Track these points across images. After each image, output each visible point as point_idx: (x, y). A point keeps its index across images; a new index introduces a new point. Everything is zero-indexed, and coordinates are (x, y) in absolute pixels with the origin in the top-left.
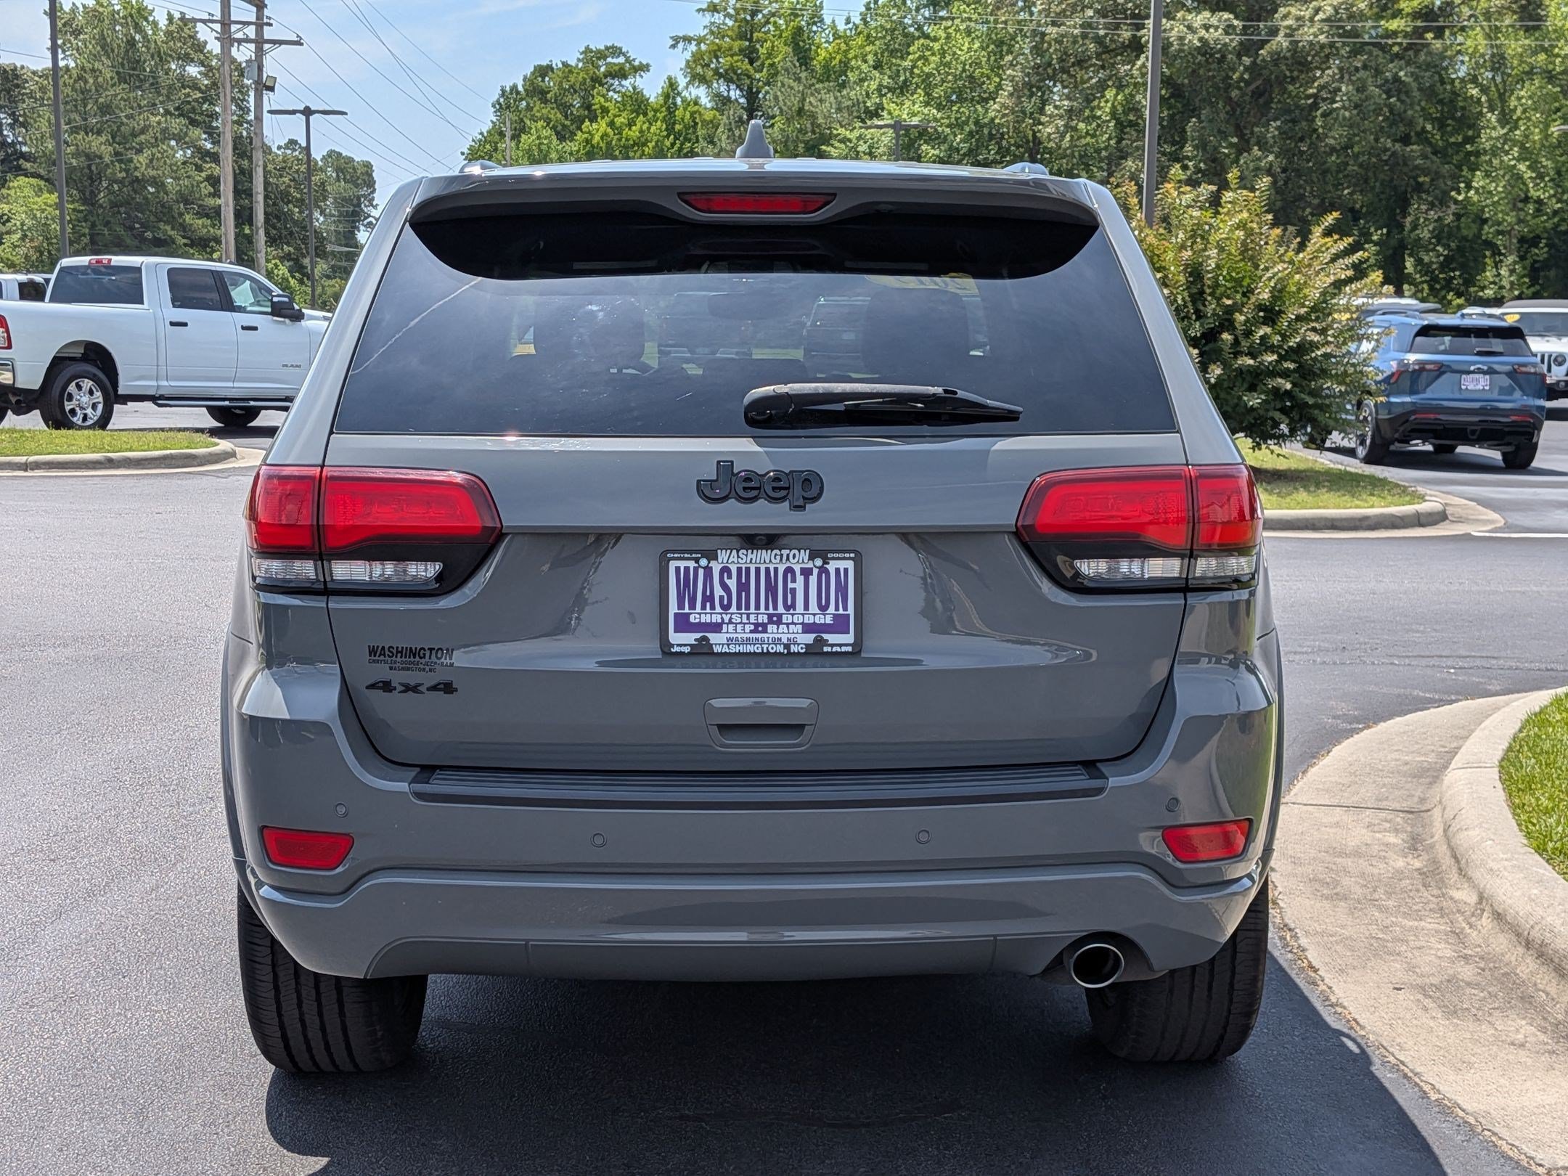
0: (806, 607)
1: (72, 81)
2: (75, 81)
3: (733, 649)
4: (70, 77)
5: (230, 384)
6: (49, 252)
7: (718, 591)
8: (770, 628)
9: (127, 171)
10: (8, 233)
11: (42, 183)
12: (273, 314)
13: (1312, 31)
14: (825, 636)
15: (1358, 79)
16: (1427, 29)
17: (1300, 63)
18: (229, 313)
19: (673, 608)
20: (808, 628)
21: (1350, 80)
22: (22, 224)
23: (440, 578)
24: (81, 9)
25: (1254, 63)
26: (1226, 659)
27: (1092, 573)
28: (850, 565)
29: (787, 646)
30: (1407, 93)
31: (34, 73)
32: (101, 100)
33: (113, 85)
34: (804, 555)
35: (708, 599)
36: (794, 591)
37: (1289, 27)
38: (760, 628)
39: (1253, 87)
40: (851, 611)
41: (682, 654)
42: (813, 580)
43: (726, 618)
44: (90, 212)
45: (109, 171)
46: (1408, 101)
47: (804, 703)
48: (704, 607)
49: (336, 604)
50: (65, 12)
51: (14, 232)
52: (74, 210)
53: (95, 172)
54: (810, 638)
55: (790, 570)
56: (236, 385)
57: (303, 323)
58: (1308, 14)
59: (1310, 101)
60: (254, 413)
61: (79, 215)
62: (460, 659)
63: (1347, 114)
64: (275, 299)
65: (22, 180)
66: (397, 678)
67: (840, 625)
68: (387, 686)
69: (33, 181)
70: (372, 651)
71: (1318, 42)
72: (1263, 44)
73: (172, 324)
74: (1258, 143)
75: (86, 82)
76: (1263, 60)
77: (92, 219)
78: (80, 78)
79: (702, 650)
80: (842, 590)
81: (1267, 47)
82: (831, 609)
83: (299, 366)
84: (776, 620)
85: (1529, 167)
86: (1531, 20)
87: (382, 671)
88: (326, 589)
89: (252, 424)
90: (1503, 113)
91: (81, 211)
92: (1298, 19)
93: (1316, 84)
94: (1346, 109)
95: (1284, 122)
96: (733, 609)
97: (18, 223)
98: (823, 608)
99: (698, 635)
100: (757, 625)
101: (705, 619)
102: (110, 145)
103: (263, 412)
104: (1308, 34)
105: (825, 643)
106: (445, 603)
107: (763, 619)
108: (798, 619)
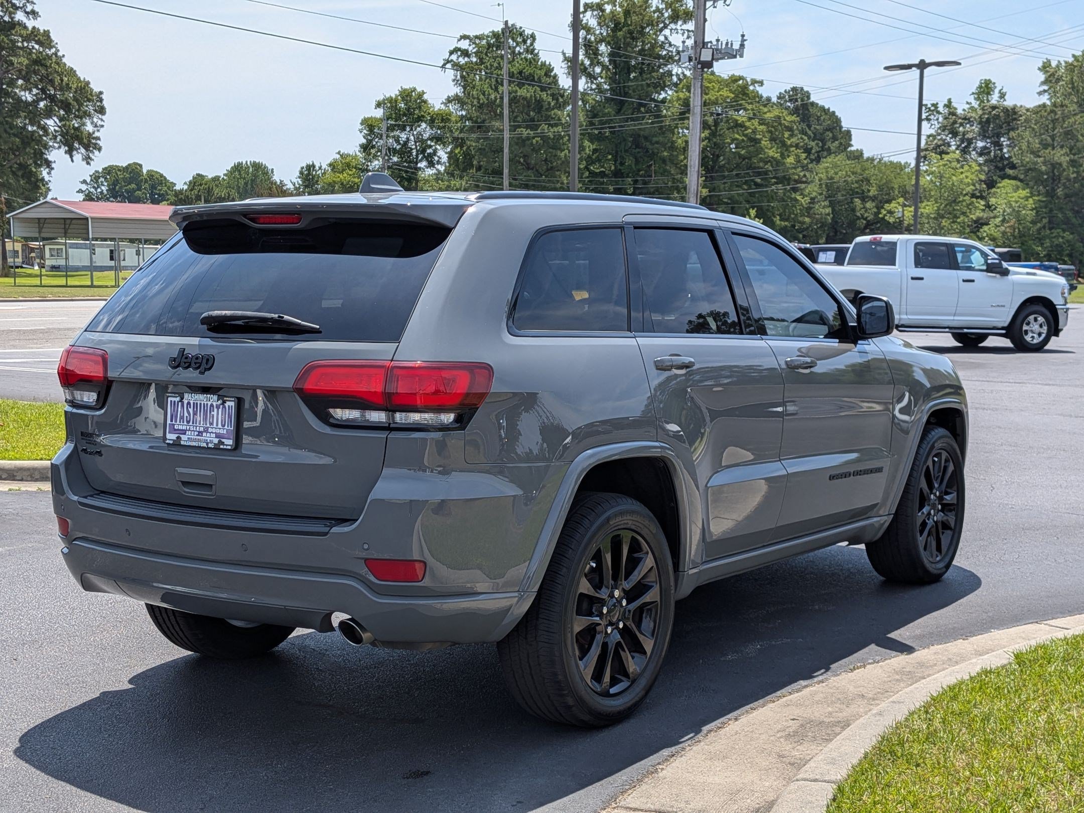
0: (217, 425)
1: (1046, 114)
2: (1049, 114)
3: (189, 444)
4: (1045, 111)
5: (952, 318)
6: (1019, 229)
7: (186, 414)
8: (204, 434)
9: (1078, 172)
10: (995, 217)
11: (1019, 183)
12: (987, 271)
14: (223, 440)
18: (954, 271)
19: (169, 422)
20: (218, 436)
22: (1004, 211)
23: (97, 400)
24: (1063, 64)
26: (436, 470)
27: (338, 416)
28: (233, 404)
29: (207, 444)
31: (1028, 110)
32: (1065, 125)
33: (1075, 115)
34: (215, 397)
35: (182, 418)
36: (213, 415)
38: (199, 434)
40: (233, 428)
41: (170, 444)
42: (220, 410)
43: (188, 427)
44: (1050, 202)
45: (1065, 173)
47: (210, 473)
48: (180, 422)
50: (1052, 68)
51: (998, 217)
52: (1039, 201)
53: (1057, 174)
54: (217, 441)
55: (212, 405)
56: (956, 318)
57: (1010, 277)
60: (984, 337)
61: (1041, 204)
62: (103, 440)
64: (989, 261)
65: (1006, 182)
66: (88, 447)
67: (228, 435)
68: (86, 451)
69: (1013, 182)
70: (82, 434)
73: (913, 278)
75: (1056, 114)
77: (1050, 206)
78: (1052, 111)
79: (177, 444)
80: (230, 417)
82: (226, 427)
83: (1004, 306)
84: (206, 430)
87: (84, 444)
89: (981, 345)
91: (1043, 201)
96: (191, 424)
97: (1001, 211)
98: (223, 426)
99: (177, 435)
100: (199, 432)
101: (180, 427)
102: (1068, 156)
103: (990, 337)
105: (223, 443)
106: (98, 412)
107: (202, 429)
108: (214, 430)
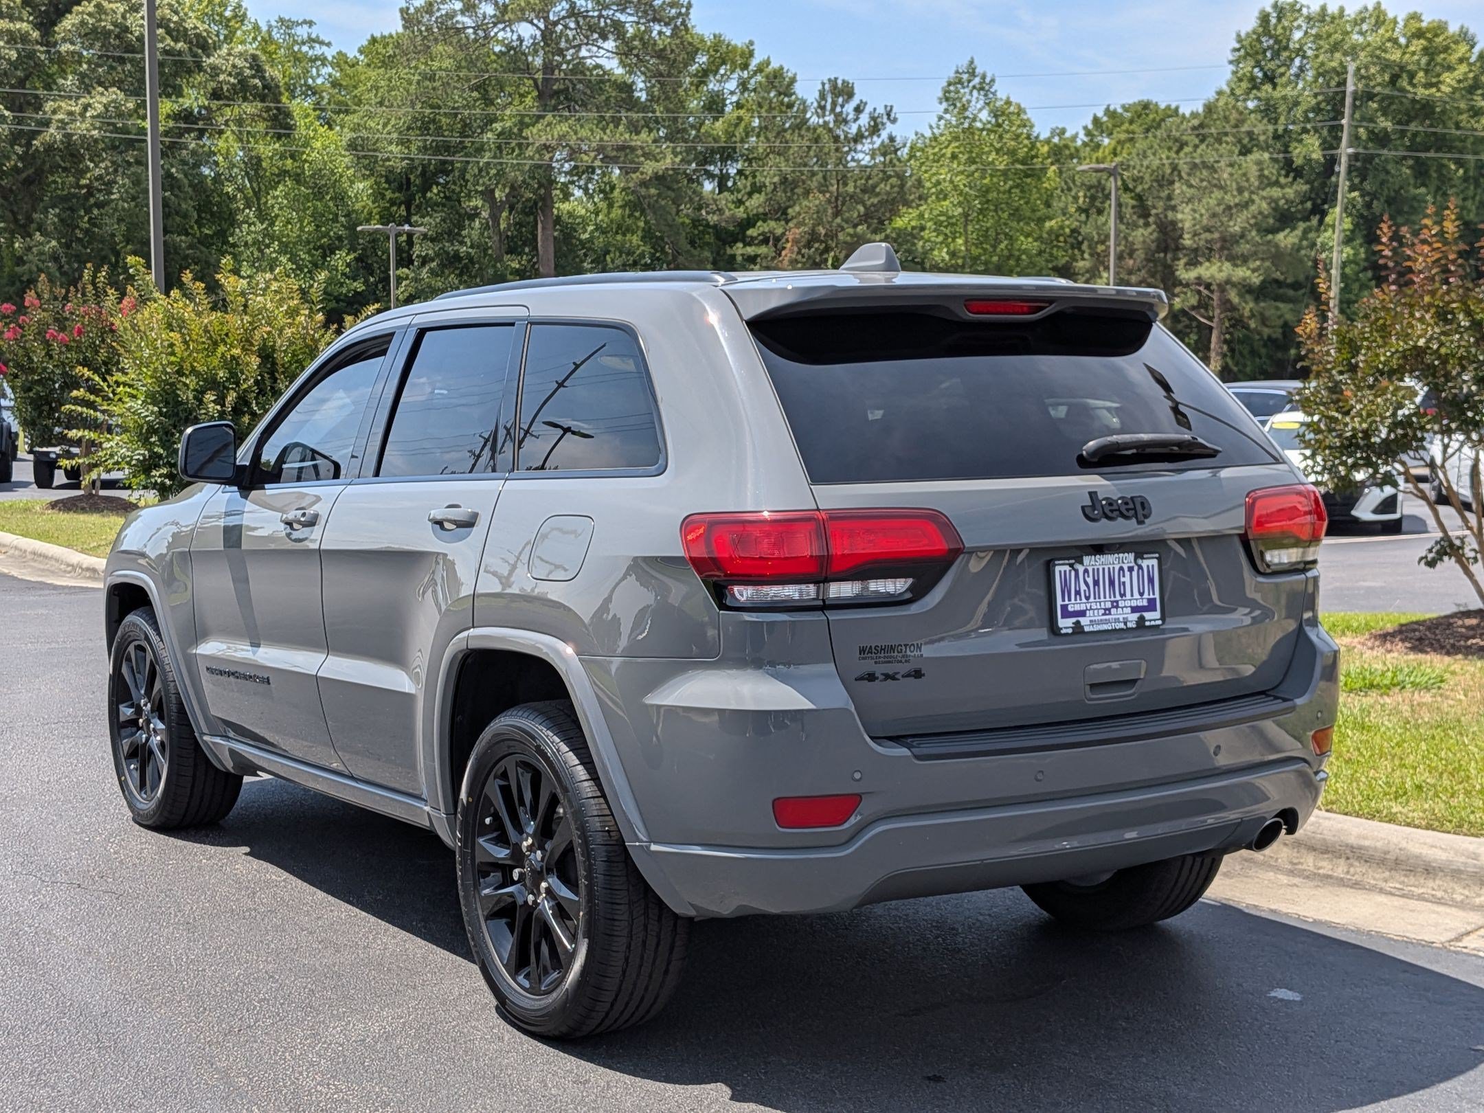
0: (1132, 595)
3: (1096, 628)
7: (1083, 587)
8: (1113, 611)
13: (84, 126)
14: (1145, 614)
15: (133, 174)
16: (189, 131)
17: (72, 155)
19: (1059, 602)
20: (1135, 610)
21: (124, 173)
23: (910, 589)
25: (26, 153)
27: (1276, 560)
28: (1155, 562)
29: (1125, 624)
30: (179, 188)
34: (1132, 556)
35: (1078, 593)
36: (1124, 583)
37: (61, 121)
38: (1107, 611)
39: (24, 175)
40: (1157, 596)
41: (1066, 634)
42: (1135, 574)
43: (1089, 606)
46: (182, 195)
48: (1076, 599)
49: (834, 616)
54: (1135, 616)
55: (1122, 569)
58: (78, 109)
59: (84, 191)
62: (927, 651)
63: (126, 205)
66: (879, 670)
67: (1151, 606)
68: (871, 677)
70: (862, 651)
71: (92, 136)
72: (34, 134)
74: (39, 230)
76: (37, 150)
79: (1078, 631)
80: (1151, 580)
81: (40, 138)
82: (1146, 596)
84: (1115, 605)
85: (289, 260)
86: (281, 128)
87: (868, 666)
88: (826, 606)
90: (259, 209)
92: (70, 113)
93: (88, 175)
94: (124, 201)
95: (63, 210)
96: (1092, 599)
98: (1141, 594)
99: (1074, 620)
100: (1117, 607)
101: (1077, 608)
104: (81, 128)
105: (1145, 619)
106: (914, 609)
107: (1109, 605)
108: (1128, 603)
